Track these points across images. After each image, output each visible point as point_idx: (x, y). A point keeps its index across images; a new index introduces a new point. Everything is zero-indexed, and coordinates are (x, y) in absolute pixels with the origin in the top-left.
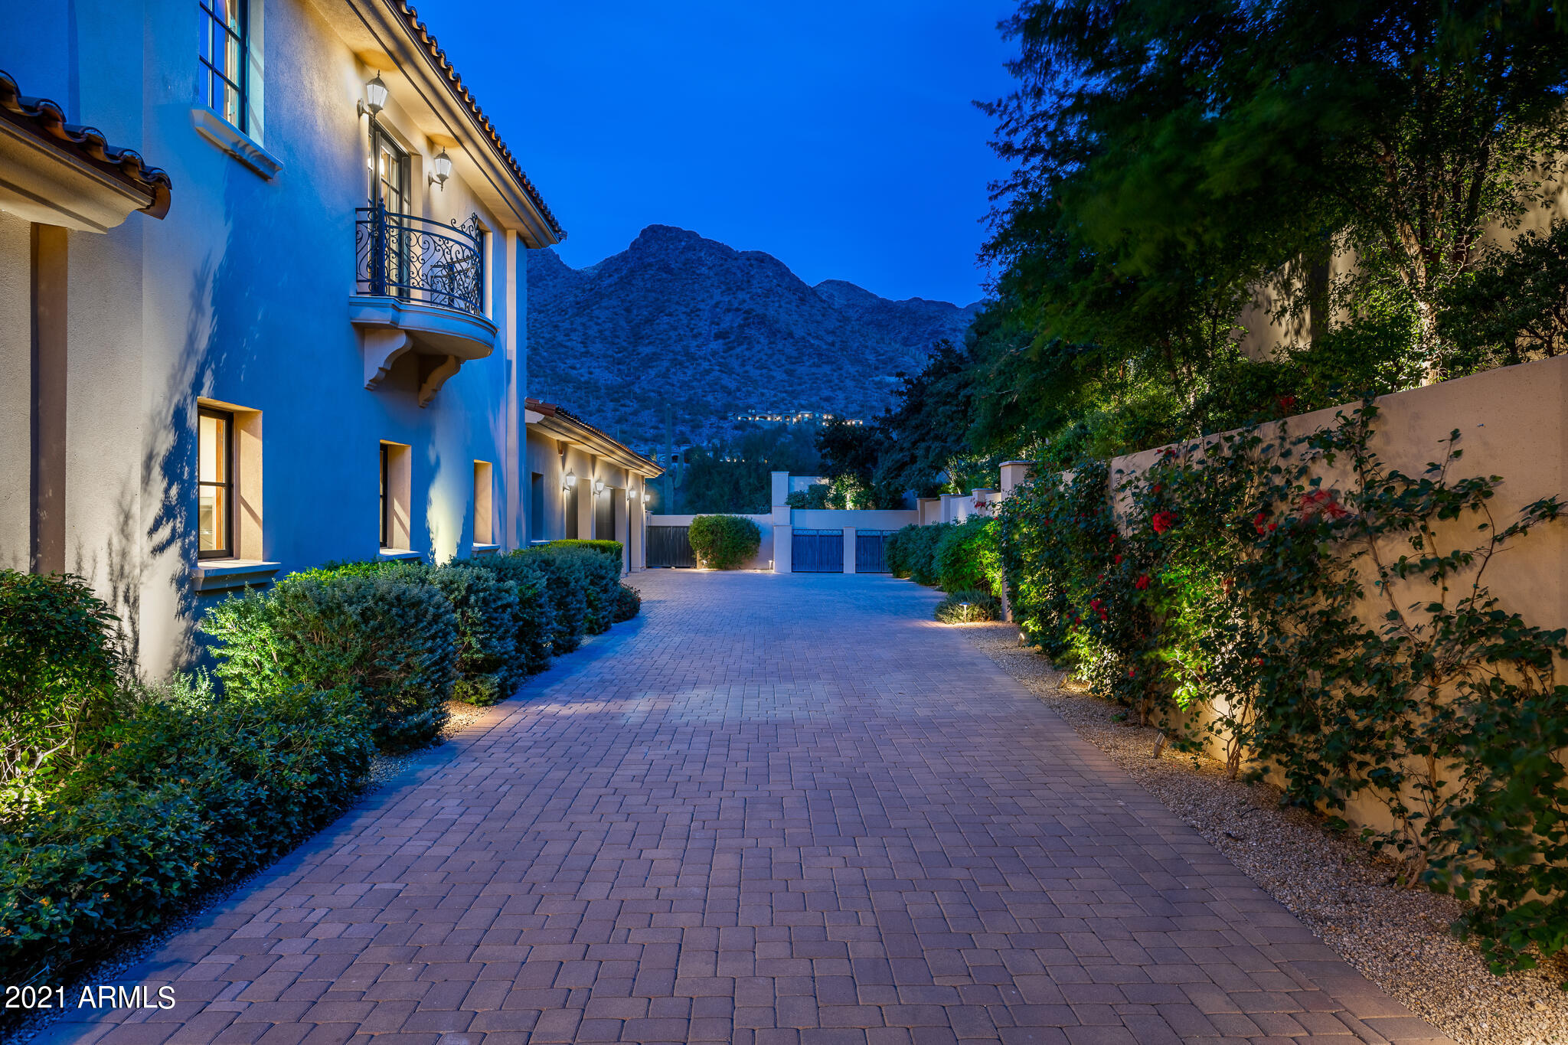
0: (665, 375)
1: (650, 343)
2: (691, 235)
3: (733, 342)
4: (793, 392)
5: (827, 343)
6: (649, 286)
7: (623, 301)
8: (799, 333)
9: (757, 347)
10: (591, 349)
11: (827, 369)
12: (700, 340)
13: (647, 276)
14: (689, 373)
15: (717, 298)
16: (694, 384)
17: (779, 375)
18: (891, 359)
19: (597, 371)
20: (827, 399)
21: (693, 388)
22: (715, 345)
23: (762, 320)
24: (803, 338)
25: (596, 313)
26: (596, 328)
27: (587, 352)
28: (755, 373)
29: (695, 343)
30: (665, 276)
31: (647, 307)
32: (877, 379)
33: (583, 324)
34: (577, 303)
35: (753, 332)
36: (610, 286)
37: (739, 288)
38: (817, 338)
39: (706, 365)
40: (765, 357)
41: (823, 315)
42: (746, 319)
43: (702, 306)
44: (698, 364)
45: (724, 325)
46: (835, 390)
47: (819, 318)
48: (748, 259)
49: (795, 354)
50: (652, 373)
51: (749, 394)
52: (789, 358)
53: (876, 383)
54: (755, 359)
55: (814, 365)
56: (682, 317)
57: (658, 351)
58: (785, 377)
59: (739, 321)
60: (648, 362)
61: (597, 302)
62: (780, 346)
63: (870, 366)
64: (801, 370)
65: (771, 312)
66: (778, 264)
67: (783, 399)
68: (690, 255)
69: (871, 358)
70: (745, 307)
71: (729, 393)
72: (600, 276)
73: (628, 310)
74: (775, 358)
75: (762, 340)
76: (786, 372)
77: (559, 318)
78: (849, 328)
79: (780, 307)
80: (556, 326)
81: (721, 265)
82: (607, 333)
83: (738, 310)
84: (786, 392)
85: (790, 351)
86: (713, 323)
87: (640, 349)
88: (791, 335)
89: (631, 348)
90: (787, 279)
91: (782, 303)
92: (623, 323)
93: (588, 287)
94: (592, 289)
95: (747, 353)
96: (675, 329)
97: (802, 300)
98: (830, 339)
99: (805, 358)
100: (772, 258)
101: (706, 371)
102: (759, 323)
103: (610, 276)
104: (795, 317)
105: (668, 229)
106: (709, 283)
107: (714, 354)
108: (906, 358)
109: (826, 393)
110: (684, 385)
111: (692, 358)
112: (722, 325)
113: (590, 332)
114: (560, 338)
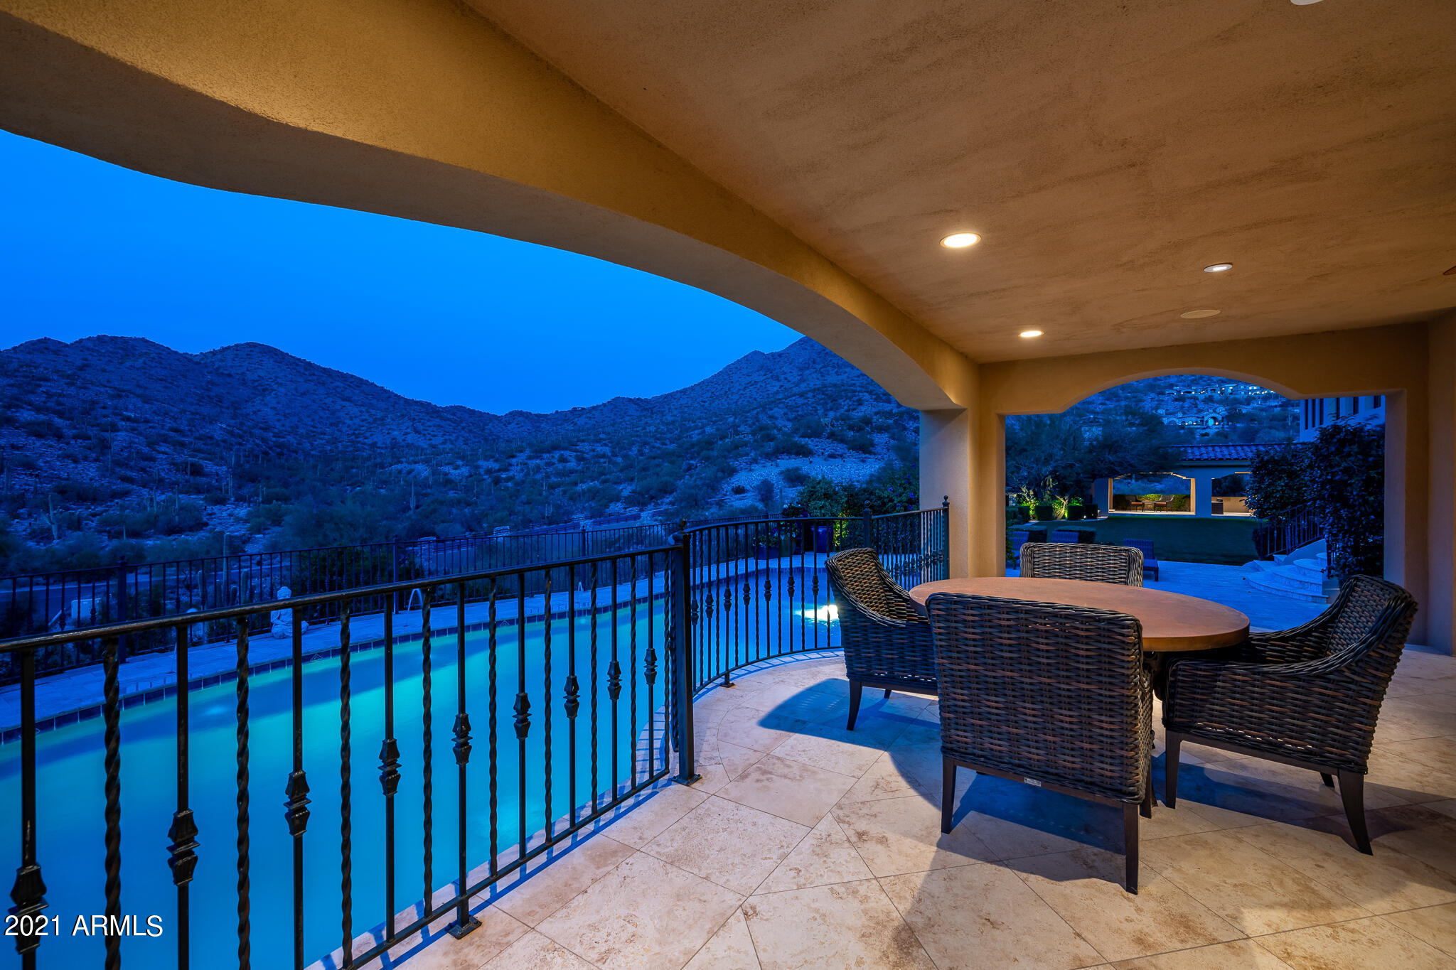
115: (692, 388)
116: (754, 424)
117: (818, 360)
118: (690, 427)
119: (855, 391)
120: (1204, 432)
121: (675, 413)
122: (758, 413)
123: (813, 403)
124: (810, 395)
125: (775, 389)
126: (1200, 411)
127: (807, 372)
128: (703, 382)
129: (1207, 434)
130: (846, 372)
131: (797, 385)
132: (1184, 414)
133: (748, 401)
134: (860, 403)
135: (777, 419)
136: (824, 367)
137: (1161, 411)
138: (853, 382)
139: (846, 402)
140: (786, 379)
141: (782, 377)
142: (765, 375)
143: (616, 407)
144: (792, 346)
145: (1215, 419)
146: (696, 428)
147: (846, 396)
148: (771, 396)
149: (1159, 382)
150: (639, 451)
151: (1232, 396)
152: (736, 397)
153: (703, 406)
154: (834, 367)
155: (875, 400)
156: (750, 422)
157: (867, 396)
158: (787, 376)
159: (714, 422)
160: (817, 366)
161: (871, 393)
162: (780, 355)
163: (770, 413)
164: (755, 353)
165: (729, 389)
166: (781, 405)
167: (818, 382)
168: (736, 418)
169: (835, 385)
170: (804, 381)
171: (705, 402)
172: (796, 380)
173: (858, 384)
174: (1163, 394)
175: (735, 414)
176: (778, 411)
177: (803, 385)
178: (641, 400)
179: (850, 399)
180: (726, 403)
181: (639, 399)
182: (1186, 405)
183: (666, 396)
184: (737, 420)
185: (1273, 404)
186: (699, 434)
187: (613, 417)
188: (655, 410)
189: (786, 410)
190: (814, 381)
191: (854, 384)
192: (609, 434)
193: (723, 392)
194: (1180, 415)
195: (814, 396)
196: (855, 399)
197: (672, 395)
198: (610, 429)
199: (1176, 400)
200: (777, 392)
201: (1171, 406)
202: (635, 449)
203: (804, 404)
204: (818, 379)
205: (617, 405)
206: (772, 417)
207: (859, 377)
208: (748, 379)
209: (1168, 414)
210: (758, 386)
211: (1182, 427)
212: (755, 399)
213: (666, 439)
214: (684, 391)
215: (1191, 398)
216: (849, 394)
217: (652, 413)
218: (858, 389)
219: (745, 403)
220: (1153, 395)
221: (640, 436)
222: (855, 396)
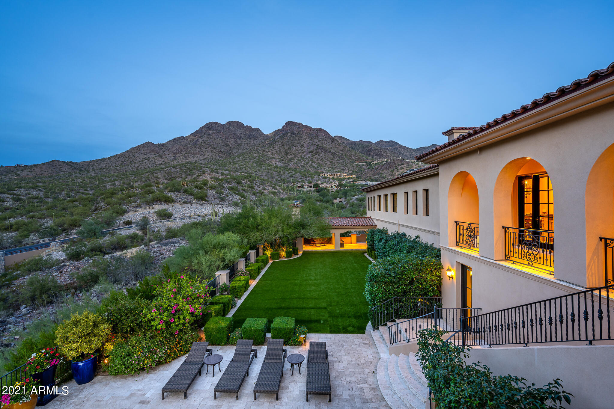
0: (296, 164)
1: (291, 155)
2: (300, 124)
3: (314, 154)
4: (333, 168)
5: (340, 154)
6: (289, 138)
7: (282, 143)
8: (333, 151)
9: (321, 155)
10: (274, 157)
11: (341, 161)
12: (305, 154)
13: (288, 136)
14: (303, 163)
15: (309, 141)
16: (305, 166)
17: (328, 163)
18: (360, 158)
19: (277, 163)
20: (343, 170)
21: (305, 167)
22: (309, 155)
23: (322, 148)
24: (334, 152)
25: (275, 146)
26: (275, 151)
27: (273, 158)
28: (321, 163)
29: (303, 154)
30: (293, 136)
31: (289, 144)
32: (356, 164)
33: (271, 150)
34: (269, 144)
35: (320, 151)
36: (278, 139)
37: (315, 139)
38: (338, 152)
39: (307, 160)
40: (323, 158)
41: (339, 146)
42: (317, 147)
43: (304, 144)
44: (305, 160)
45: (311, 149)
46: (344, 167)
47: (338, 147)
48: (317, 130)
49: (332, 157)
50: (292, 163)
51: (321, 169)
52: (330, 158)
53: (356, 165)
54: (321, 159)
55: (338, 160)
56: (299, 147)
57: (293, 157)
58: (330, 163)
59: (315, 148)
60: (291, 160)
61: (274, 144)
62: (328, 155)
63: (353, 160)
64: (334, 161)
65: (324, 145)
66: (325, 131)
67: (331, 170)
68: (300, 129)
69: (354, 158)
70: (317, 144)
71: (316, 168)
72: (274, 136)
73: (283, 145)
74: (327, 158)
75: (322, 153)
76: (330, 162)
77: (264, 148)
78: (346, 149)
79: (326, 144)
80: (264, 150)
81: (309, 132)
82: (278, 152)
83: (315, 145)
84: (331, 168)
85: (331, 156)
86: (308, 149)
87: (288, 156)
88: (330, 152)
89: (285, 156)
90: (328, 136)
91: (327, 143)
92: (282, 149)
93: (271, 139)
94: (272, 140)
95: (318, 157)
96: (297, 150)
97: (332, 141)
98: (341, 152)
99: (335, 158)
100: (323, 130)
101: (307, 162)
102: (321, 148)
103: (277, 136)
104: (331, 146)
105: (293, 122)
106: (306, 137)
107: (309, 157)
108: (364, 158)
109: (343, 168)
110: (302, 166)
111: (303, 159)
112: (310, 149)
113: (274, 152)
114: (265, 154)
115: (109, 158)
116: (146, 180)
117: (184, 150)
118: (106, 181)
119: (201, 167)
120: (332, 190)
121: (97, 171)
122: (148, 175)
123: (180, 171)
124: (178, 167)
125: (160, 162)
126: (331, 183)
127: (178, 155)
128: (116, 156)
129: (333, 191)
130: (198, 157)
131: (172, 161)
132: (326, 183)
133: (144, 168)
134: (204, 173)
135: (159, 178)
136: (186, 153)
137: (319, 182)
138: (201, 162)
139: (197, 172)
140: (166, 157)
141: (164, 157)
142: (154, 155)
143: (53, 166)
144: (169, 141)
145: (335, 185)
146: (110, 181)
147: (197, 169)
148: (158, 165)
149: (318, 171)
150: (67, 194)
151: (339, 177)
152: (137, 165)
153: (116, 168)
154: (191, 154)
155: (211, 171)
156: (144, 180)
157: (207, 169)
158: (167, 156)
159: (122, 178)
160: (183, 153)
161: (209, 168)
162: (163, 145)
163: (156, 175)
164: (149, 143)
165: (133, 160)
166: (162, 172)
167: (184, 161)
168: (135, 177)
169: (192, 163)
170: (176, 159)
171: (117, 166)
172: (171, 158)
173: (203, 163)
174: (320, 175)
175: (135, 175)
176: (160, 175)
177: (175, 162)
178: (73, 163)
179: (199, 170)
180: (131, 168)
181: (70, 162)
182: (327, 180)
183: (91, 162)
184: (136, 178)
185: (351, 181)
186: (111, 185)
187: (50, 171)
188: (83, 169)
189: (165, 174)
190: (182, 160)
191: (201, 163)
192: (45, 183)
193: (129, 162)
194: (325, 184)
195: (180, 168)
196: (201, 170)
197: (95, 161)
198: (46, 180)
199: (324, 178)
200: (161, 164)
201: (323, 180)
202: (64, 193)
203: (175, 172)
204: (183, 159)
205: (53, 165)
206: (157, 178)
207: (204, 159)
208: (144, 156)
209: (322, 183)
210: (150, 160)
211: (326, 188)
212: (149, 167)
213: (88, 187)
214: (103, 160)
215: (328, 178)
216: (199, 168)
217: (80, 170)
218: (203, 166)
219: (142, 168)
220: (317, 176)
221: (69, 185)
222: (201, 169)
